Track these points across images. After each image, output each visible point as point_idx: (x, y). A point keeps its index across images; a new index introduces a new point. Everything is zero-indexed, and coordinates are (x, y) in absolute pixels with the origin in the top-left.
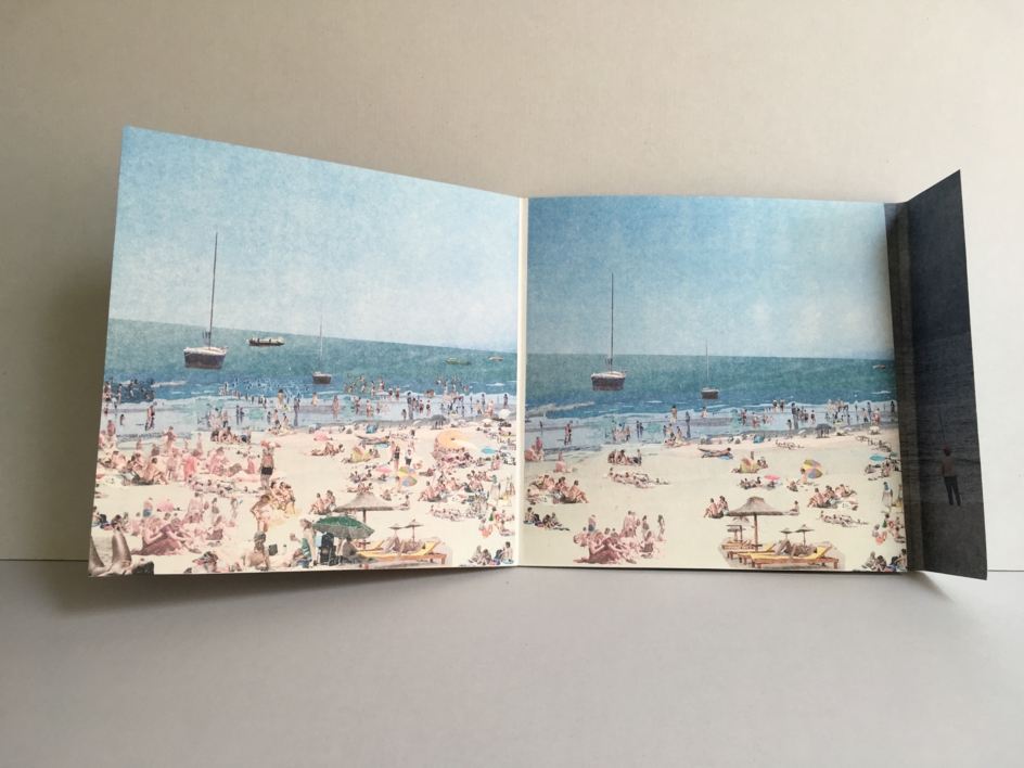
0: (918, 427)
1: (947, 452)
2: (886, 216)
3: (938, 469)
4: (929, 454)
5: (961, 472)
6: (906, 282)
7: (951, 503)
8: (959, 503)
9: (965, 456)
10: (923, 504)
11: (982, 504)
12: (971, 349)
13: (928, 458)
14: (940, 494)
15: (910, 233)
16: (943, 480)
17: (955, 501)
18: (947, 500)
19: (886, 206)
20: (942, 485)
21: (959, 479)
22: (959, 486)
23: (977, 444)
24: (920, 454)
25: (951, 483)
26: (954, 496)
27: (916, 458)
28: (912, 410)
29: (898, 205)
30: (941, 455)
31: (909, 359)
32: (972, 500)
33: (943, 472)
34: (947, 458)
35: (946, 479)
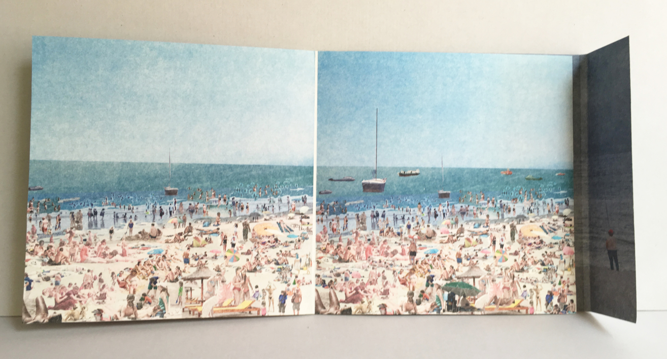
0: (590, 213)
1: (611, 233)
2: (573, 63)
3: (603, 244)
4: (597, 233)
5: (620, 248)
6: (584, 112)
7: (612, 268)
8: (618, 269)
9: (624, 237)
10: (592, 267)
11: (634, 272)
13: (596, 236)
14: (604, 261)
15: (589, 76)
16: (607, 252)
17: (615, 267)
18: (609, 266)
19: (574, 57)
20: (605, 255)
21: (618, 253)
22: (618, 257)
24: (591, 232)
25: (613, 255)
27: (587, 235)
28: (585, 201)
29: (580, 56)
30: (605, 235)
31: (585, 166)
32: (627, 268)
33: (607, 246)
34: (611, 237)
35: (609, 252)
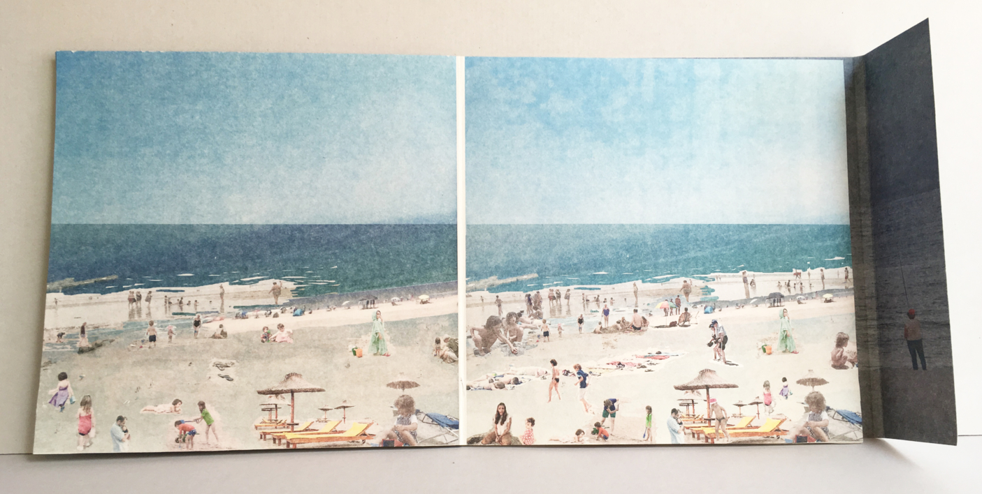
0: (877, 290)
1: (911, 315)
2: (845, 72)
3: (901, 333)
4: (890, 318)
5: (927, 335)
6: (863, 140)
7: (915, 367)
8: (924, 368)
9: (932, 318)
10: (883, 370)
11: (951, 368)
12: (940, 207)
13: (888, 322)
14: (902, 358)
15: (868, 88)
16: (905, 344)
17: (920, 365)
18: (910, 364)
19: (846, 61)
20: (904, 350)
21: (924, 343)
22: (925, 350)
23: (947, 305)
24: (880, 318)
25: (916, 348)
26: (919, 360)
27: (875, 323)
28: (870, 273)
29: (854, 59)
30: (904, 319)
31: (867, 220)
32: (940, 364)
33: (906, 335)
34: (911, 321)
35: (910, 343)
